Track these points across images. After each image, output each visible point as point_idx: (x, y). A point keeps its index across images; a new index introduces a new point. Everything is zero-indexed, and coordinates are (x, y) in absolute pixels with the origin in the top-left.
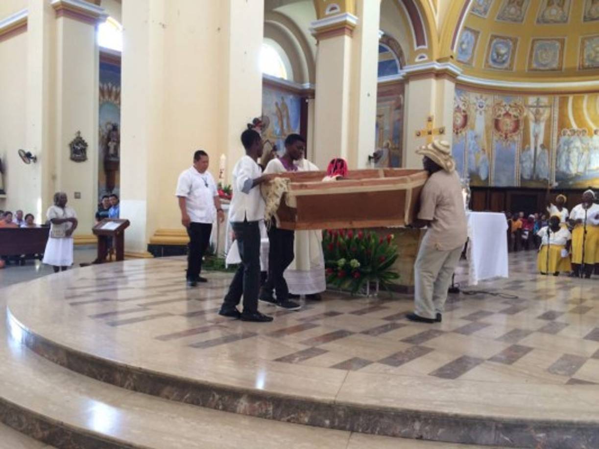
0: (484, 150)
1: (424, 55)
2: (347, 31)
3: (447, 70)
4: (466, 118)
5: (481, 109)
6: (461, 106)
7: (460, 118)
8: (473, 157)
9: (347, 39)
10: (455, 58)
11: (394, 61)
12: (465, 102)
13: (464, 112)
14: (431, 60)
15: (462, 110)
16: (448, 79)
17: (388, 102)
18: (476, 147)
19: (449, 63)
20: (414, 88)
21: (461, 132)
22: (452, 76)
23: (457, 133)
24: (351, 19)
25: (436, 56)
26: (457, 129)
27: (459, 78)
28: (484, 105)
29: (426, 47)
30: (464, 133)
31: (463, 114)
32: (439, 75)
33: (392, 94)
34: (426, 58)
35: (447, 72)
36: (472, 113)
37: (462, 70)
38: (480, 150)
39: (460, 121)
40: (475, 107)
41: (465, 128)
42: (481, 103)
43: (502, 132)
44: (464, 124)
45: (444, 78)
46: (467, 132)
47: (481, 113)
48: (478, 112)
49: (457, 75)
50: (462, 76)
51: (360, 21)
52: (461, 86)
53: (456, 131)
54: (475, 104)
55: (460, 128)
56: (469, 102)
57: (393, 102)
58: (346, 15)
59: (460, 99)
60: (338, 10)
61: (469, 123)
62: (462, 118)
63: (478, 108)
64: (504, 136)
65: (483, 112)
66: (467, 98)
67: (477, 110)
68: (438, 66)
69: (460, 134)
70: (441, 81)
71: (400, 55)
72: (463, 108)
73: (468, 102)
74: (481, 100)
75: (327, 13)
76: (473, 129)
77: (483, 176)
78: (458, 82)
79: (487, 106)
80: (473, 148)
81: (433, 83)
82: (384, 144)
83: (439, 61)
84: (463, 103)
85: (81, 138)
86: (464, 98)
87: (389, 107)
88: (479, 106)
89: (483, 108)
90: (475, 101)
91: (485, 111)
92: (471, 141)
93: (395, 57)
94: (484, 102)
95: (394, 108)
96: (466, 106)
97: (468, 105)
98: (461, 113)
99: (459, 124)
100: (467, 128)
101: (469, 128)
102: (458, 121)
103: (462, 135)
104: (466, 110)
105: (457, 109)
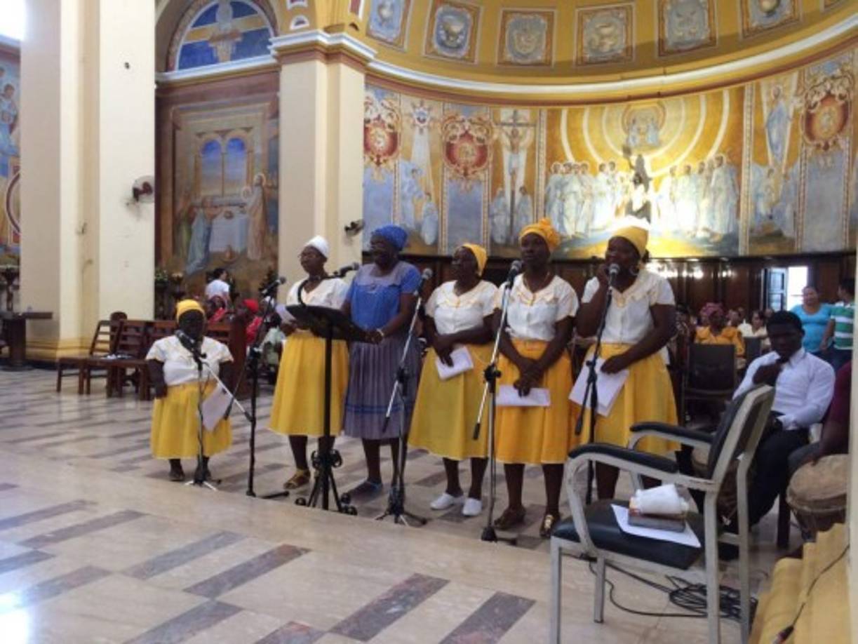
0: (428, 194)
1: (302, 17)
3: (342, 47)
4: (394, 138)
5: (422, 125)
6: (383, 117)
7: (383, 137)
8: (409, 205)
10: (362, 28)
12: (393, 110)
13: (390, 126)
14: (313, 26)
15: (386, 125)
16: (346, 64)
17: (259, 106)
18: (415, 189)
19: (344, 34)
21: (385, 161)
22: (358, 61)
23: (378, 163)
25: (323, 18)
26: (378, 157)
27: (371, 65)
28: (428, 119)
29: (304, 3)
30: (391, 163)
31: (388, 130)
32: (333, 55)
33: (263, 91)
34: (307, 24)
35: (344, 51)
36: (405, 130)
37: (376, 52)
38: (423, 193)
39: (381, 142)
40: (411, 121)
41: (394, 155)
42: (423, 114)
43: (459, 165)
44: (393, 147)
45: (340, 62)
46: (397, 163)
47: (421, 131)
48: (417, 129)
49: (368, 60)
50: (377, 63)
52: (374, 79)
53: (375, 160)
54: (411, 115)
55: (384, 155)
56: (400, 111)
57: (267, 104)
59: (382, 105)
61: (400, 148)
62: (387, 137)
63: (417, 122)
64: (462, 172)
65: (425, 130)
66: (396, 104)
67: (414, 125)
68: (325, 39)
69: (383, 166)
70: (333, 66)
72: (388, 121)
73: (397, 111)
74: (421, 109)
76: (408, 157)
77: (428, 238)
78: (371, 73)
79: (432, 119)
80: (409, 190)
81: (320, 68)
82: (256, 178)
83: (328, 30)
84: (389, 111)
86: (391, 104)
87: (260, 114)
88: (419, 119)
89: (426, 124)
90: (411, 110)
91: (429, 127)
92: (404, 179)
94: (426, 112)
95: (268, 115)
96: (395, 118)
97: (397, 115)
98: (384, 127)
99: (382, 147)
100: (397, 156)
101: (400, 155)
102: (379, 143)
103: (389, 167)
104: (395, 125)
105: (376, 122)
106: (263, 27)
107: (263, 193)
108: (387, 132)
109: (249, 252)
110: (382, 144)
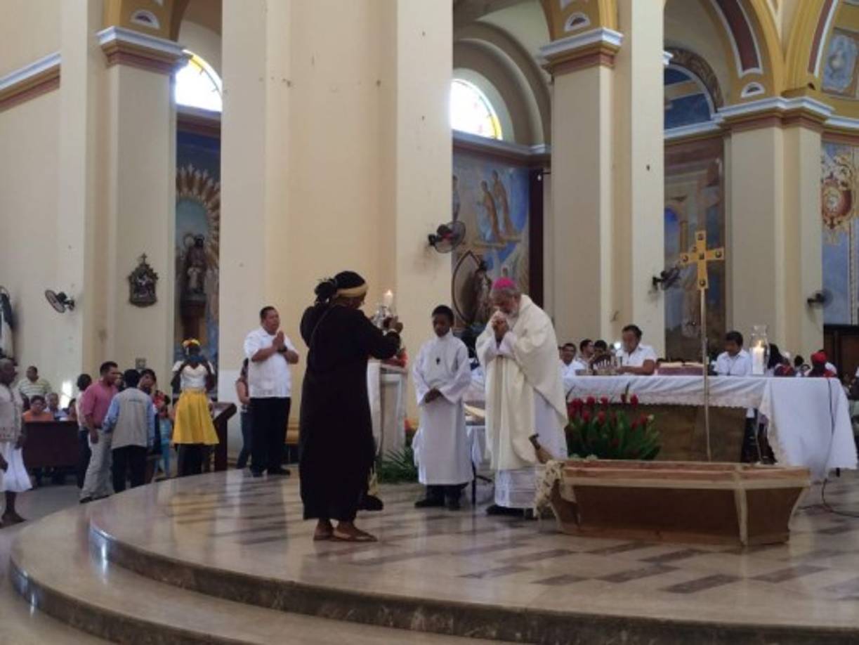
1: (756, 84)
2: (603, 59)
3: (802, 110)
4: (848, 196)
6: (837, 174)
7: (837, 197)
9: (605, 73)
10: (818, 87)
11: (702, 96)
12: (845, 165)
13: (844, 184)
14: (770, 93)
15: (839, 182)
16: (806, 127)
17: (695, 174)
19: (806, 97)
20: (740, 146)
21: (839, 222)
22: (814, 121)
23: (832, 226)
24: (610, 37)
25: (780, 86)
26: (832, 219)
27: (829, 122)
29: (759, 71)
30: (845, 224)
31: (841, 188)
32: (789, 119)
33: (700, 159)
34: (762, 91)
35: (803, 114)
37: (831, 108)
39: (836, 203)
41: (849, 214)
44: (847, 208)
45: (799, 126)
46: (853, 223)
49: (825, 118)
50: (833, 119)
51: (627, 41)
52: (834, 137)
53: (829, 222)
55: (838, 216)
56: (853, 166)
57: (705, 172)
58: (601, 33)
59: (835, 161)
60: (587, 23)
61: (854, 206)
62: (840, 196)
66: (849, 158)
68: (783, 105)
69: (837, 228)
70: (791, 131)
71: (713, 86)
72: (841, 178)
73: (850, 167)
75: (568, 28)
78: (827, 130)
81: (778, 135)
83: (785, 94)
84: (842, 168)
85: (147, 266)
86: (843, 159)
87: (695, 182)
93: (704, 90)
95: (705, 182)
96: (848, 174)
97: (850, 171)
98: (837, 186)
99: (836, 208)
100: (852, 215)
101: (855, 214)
102: (832, 203)
103: (843, 228)
104: (848, 181)
105: (829, 180)
106: (699, 93)
108: (839, 191)
110: (835, 205)
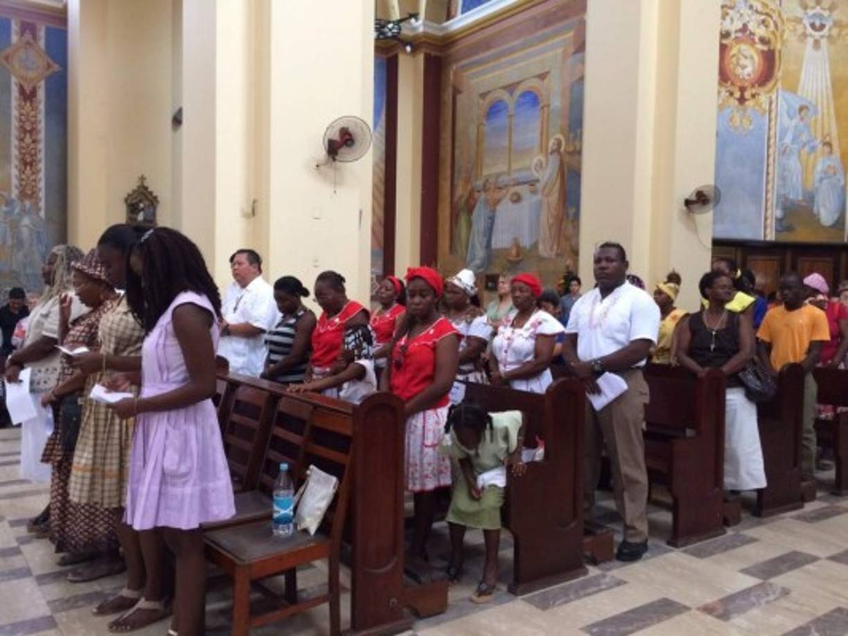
0: (829, 144)
4: (769, 59)
5: (817, 34)
6: (752, 26)
7: (752, 58)
8: (793, 163)
12: (767, 14)
13: (763, 41)
15: (757, 40)
17: (557, 40)
18: (804, 138)
21: (753, 96)
23: (742, 100)
26: (742, 90)
28: (829, 24)
30: (763, 98)
31: (760, 46)
33: (566, 17)
36: (789, 45)
38: (818, 142)
39: (748, 64)
40: (800, 30)
41: (770, 85)
42: (820, 16)
44: (767, 74)
46: (777, 98)
47: (817, 44)
48: (810, 41)
53: (737, 94)
54: (799, 21)
55: (753, 86)
56: (780, 15)
61: (779, 73)
62: (757, 58)
63: (809, 30)
65: (824, 42)
67: (805, 35)
69: (750, 103)
72: (761, 32)
73: (775, 16)
74: (818, 9)
76: (793, 88)
77: (826, 216)
79: (837, 24)
80: (794, 141)
82: (552, 142)
84: (763, 17)
88: (813, 26)
89: (825, 31)
90: (799, 12)
91: (830, 37)
92: (786, 122)
94: (826, 14)
95: (571, 50)
96: (772, 27)
97: (775, 23)
98: (753, 43)
99: (749, 75)
100: (775, 84)
101: (779, 85)
102: (744, 67)
103: (760, 105)
104: (772, 37)
105: (739, 35)
107: (562, 163)
108: (757, 50)
109: (541, 247)
110: (749, 70)
